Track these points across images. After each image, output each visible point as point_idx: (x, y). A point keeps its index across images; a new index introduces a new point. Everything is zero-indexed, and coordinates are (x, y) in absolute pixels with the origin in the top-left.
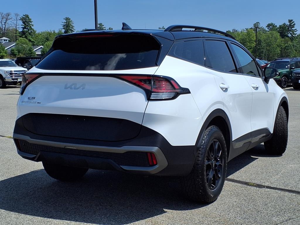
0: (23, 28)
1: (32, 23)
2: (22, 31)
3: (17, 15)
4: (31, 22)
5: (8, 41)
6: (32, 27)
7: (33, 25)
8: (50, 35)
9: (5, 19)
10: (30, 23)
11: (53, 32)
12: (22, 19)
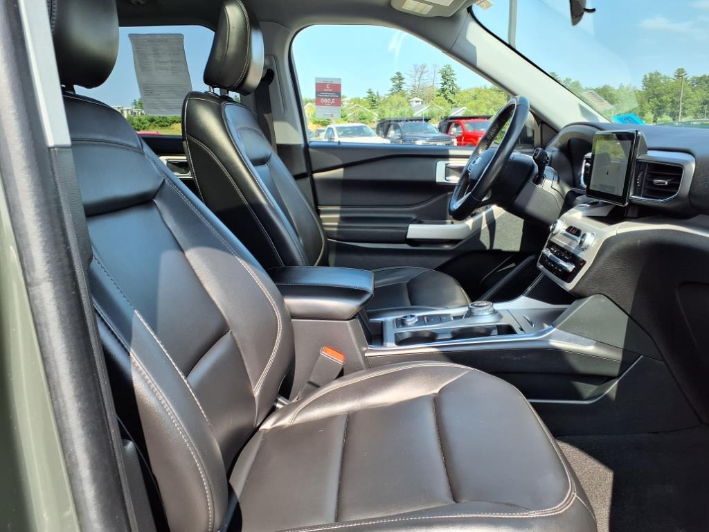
0: (442, 84)
1: (455, 77)
2: (440, 88)
3: (435, 66)
4: (453, 74)
5: (420, 103)
6: (455, 82)
7: (456, 79)
8: (479, 92)
9: (419, 73)
10: (452, 76)
11: (483, 88)
12: (441, 72)
